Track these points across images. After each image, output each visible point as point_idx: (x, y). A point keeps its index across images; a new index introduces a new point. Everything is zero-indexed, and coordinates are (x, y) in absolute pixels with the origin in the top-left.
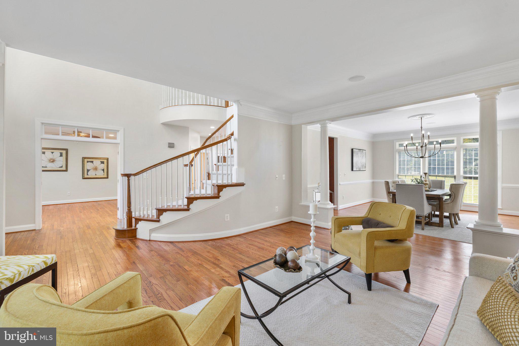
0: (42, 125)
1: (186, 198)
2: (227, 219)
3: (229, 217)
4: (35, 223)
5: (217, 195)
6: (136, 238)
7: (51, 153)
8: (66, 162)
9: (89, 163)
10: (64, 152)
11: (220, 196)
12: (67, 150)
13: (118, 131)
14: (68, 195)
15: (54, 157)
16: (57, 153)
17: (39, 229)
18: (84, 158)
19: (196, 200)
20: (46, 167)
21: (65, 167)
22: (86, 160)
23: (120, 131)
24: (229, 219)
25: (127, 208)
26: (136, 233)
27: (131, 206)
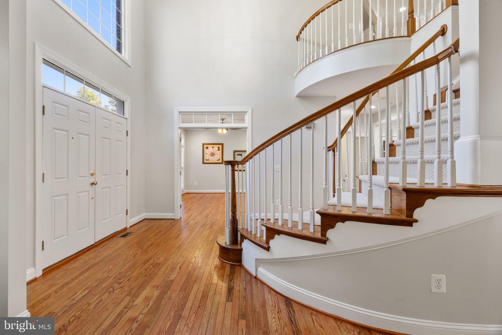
0: (180, 114)
1: (317, 213)
2: (439, 287)
3: (444, 285)
4: (174, 212)
5: (404, 217)
6: (241, 264)
7: (212, 148)
8: (222, 156)
9: (239, 156)
10: (220, 146)
11: (416, 221)
12: (222, 144)
13: (246, 112)
14: (224, 185)
15: (214, 151)
16: (216, 147)
17: (177, 219)
18: (235, 152)
19: (343, 222)
20: (209, 160)
21: (221, 160)
22: (236, 153)
23: (247, 112)
24: (444, 289)
25: (231, 213)
26: (241, 256)
27: (236, 211)
